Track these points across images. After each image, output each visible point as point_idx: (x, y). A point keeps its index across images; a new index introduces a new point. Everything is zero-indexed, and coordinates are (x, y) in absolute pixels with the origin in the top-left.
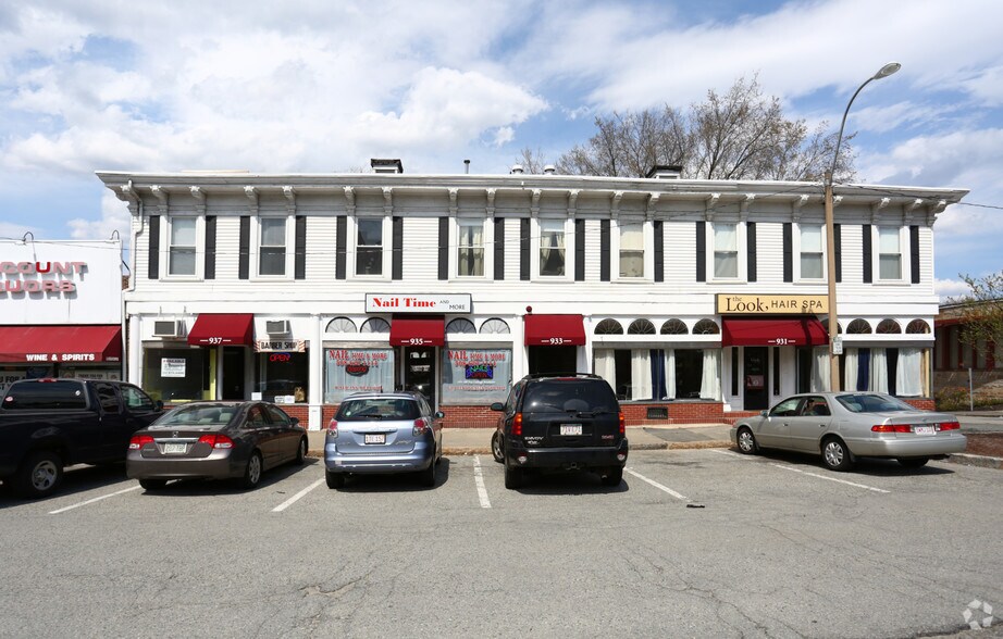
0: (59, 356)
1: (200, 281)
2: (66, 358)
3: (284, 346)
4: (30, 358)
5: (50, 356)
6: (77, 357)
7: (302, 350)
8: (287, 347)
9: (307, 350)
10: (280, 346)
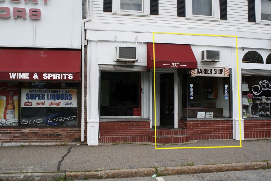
0: (41, 75)
1: (147, 16)
2: (46, 76)
3: (213, 72)
4: (12, 76)
5: (31, 75)
6: (57, 76)
7: (226, 76)
8: (216, 73)
9: (230, 75)
10: (211, 72)
